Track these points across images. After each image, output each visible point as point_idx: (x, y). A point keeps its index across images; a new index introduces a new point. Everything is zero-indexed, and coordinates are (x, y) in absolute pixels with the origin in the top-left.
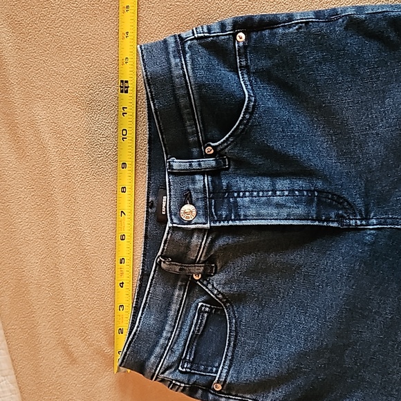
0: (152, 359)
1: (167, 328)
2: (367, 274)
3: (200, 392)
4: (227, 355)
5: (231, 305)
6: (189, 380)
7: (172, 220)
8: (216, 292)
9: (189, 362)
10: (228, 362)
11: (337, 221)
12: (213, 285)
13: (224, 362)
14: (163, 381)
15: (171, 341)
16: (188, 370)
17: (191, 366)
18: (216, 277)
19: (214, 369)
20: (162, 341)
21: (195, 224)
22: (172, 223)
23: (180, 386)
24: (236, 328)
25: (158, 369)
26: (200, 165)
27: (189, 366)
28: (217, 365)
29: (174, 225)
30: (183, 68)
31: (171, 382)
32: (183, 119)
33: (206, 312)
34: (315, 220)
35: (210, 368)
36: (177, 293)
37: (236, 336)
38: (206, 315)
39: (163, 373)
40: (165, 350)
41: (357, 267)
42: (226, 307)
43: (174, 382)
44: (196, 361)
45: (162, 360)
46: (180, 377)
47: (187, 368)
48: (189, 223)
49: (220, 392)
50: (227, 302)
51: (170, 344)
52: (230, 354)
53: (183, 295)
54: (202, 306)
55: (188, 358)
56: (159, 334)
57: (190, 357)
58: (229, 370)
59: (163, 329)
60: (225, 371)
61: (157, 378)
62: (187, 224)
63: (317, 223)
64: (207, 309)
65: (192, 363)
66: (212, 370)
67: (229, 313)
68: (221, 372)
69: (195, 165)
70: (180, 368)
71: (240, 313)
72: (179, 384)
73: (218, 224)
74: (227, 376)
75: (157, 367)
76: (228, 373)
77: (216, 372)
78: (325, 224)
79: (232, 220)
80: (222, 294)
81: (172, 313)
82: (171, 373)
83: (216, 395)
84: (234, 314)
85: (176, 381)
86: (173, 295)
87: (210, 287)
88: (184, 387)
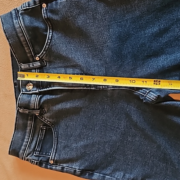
0: (21, 151)
1: (26, 137)
2: (111, 110)
3: (44, 164)
4: (54, 148)
5: (54, 126)
6: (38, 159)
7: (22, 90)
8: (46, 121)
9: (38, 151)
10: (55, 151)
11: (94, 87)
12: (45, 118)
13: (53, 151)
14: (27, 160)
15: (28, 143)
16: (38, 155)
17: (39, 153)
18: (45, 115)
19: (49, 154)
20: (24, 143)
21: (32, 91)
22: (22, 91)
23: (35, 162)
24: (57, 136)
25: (24, 155)
26: (33, 65)
27: (38, 153)
28: (50, 152)
29: (23, 92)
30: (19, 24)
31: (31, 161)
32: (23, 46)
33: (44, 130)
34: (84, 87)
35: (47, 154)
36: (29, 122)
37: (57, 139)
38: (44, 131)
39: (27, 157)
40: (26, 147)
41: (106, 107)
42: (52, 127)
43: (32, 160)
44: (42, 151)
45: (26, 151)
46: (35, 158)
47: (37, 154)
48: (30, 91)
49: (53, 164)
50: (52, 124)
51: (28, 144)
52: (55, 147)
53: (32, 123)
54: (42, 127)
55: (38, 150)
56: (23, 140)
57: (39, 149)
58: (55, 155)
59: (24, 138)
60: (54, 155)
61: (25, 159)
62: (29, 92)
63: (85, 88)
64: (45, 128)
65: (40, 151)
66: (48, 154)
67: (54, 130)
68: (52, 156)
69: (31, 66)
70: (34, 154)
71: (58, 130)
72: (34, 161)
73: (42, 90)
74: (55, 157)
75: (24, 154)
76: (55, 156)
77: (50, 156)
78: (89, 88)
79: (48, 88)
80: (49, 122)
81: (28, 131)
82: (30, 156)
83: (51, 166)
84: (56, 130)
85: (33, 159)
86: (27, 123)
87: (44, 119)
88: (37, 162)
